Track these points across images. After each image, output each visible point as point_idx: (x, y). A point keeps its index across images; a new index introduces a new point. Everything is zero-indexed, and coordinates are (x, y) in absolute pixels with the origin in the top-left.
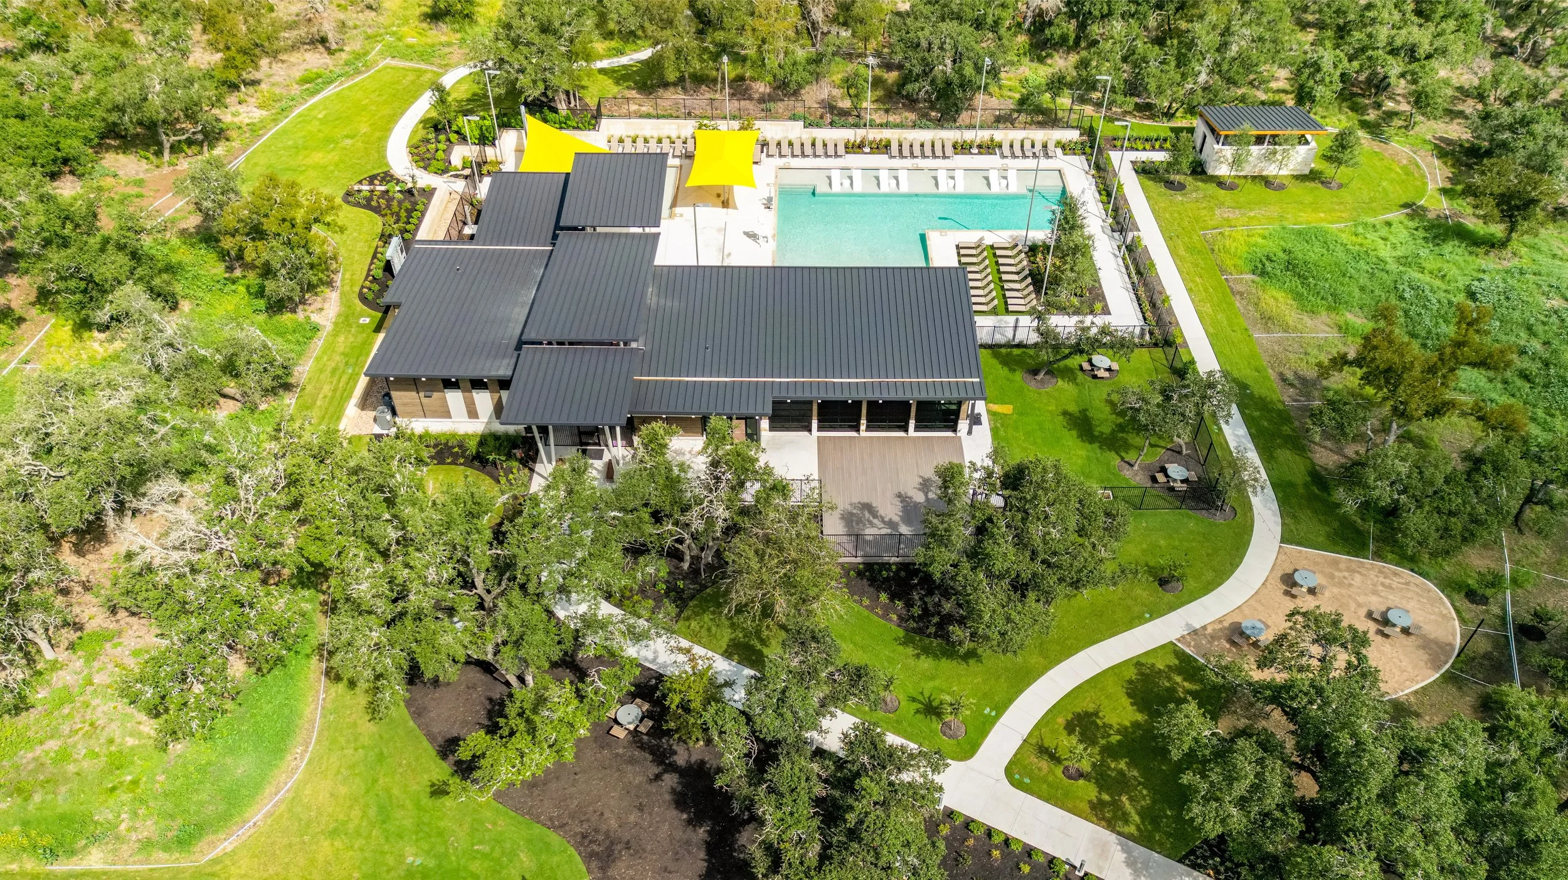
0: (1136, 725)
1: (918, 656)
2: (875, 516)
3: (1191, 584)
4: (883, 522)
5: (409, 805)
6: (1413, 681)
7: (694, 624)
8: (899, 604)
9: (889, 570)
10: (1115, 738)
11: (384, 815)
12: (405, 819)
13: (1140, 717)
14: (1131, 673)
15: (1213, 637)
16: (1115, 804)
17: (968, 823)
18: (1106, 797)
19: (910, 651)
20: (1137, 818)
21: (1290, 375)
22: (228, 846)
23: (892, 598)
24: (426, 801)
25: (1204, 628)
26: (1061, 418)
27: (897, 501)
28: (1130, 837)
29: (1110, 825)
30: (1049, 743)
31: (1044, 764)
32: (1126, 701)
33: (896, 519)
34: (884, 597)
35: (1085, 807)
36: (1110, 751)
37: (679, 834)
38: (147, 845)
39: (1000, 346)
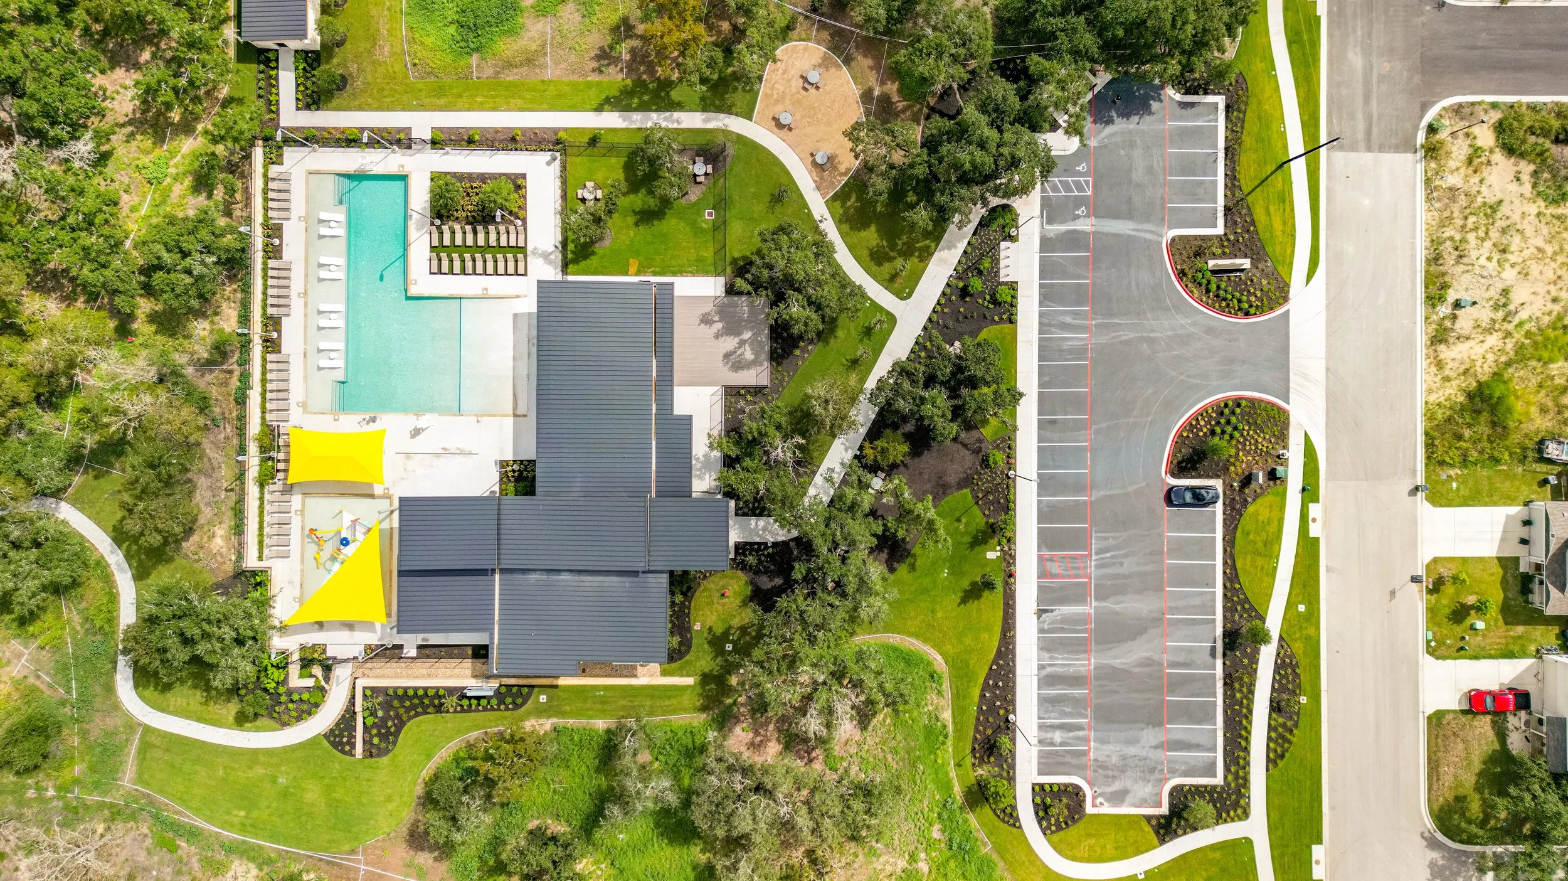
0: (878, 231)
1: (836, 337)
2: (735, 352)
3: (783, 180)
4: (739, 348)
5: (919, 581)
6: (848, 82)
7: (815, 454)
8: (802, 344)
9: (776, 349)
10: (885, 243)
11: (925, 591)
12: (927, 581)
13: (873, 228)
14: (846, 227)
15: (822, 178)
16: (920, 249)
17: (930, 320)
18: (917, 254)
19: (832, 341)
20: (927, 242)
21: (594, 64)
22: (939, 658)
23: (797, 347)
24: (917, 574)
25: (815, 182)
26: (641, 228)
27: (722, 339)
28: (937, 246)
29: (932, 254)
30: (887, 277)
31: (899, 280)
32: (863, 234)
33: (737, 340)
34: (797, 352)
35: (922, 264)
36: (893, 246)
37: (934, 454)
38: (939, 693)
39: (564, 257)
